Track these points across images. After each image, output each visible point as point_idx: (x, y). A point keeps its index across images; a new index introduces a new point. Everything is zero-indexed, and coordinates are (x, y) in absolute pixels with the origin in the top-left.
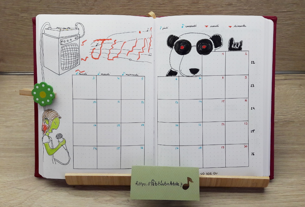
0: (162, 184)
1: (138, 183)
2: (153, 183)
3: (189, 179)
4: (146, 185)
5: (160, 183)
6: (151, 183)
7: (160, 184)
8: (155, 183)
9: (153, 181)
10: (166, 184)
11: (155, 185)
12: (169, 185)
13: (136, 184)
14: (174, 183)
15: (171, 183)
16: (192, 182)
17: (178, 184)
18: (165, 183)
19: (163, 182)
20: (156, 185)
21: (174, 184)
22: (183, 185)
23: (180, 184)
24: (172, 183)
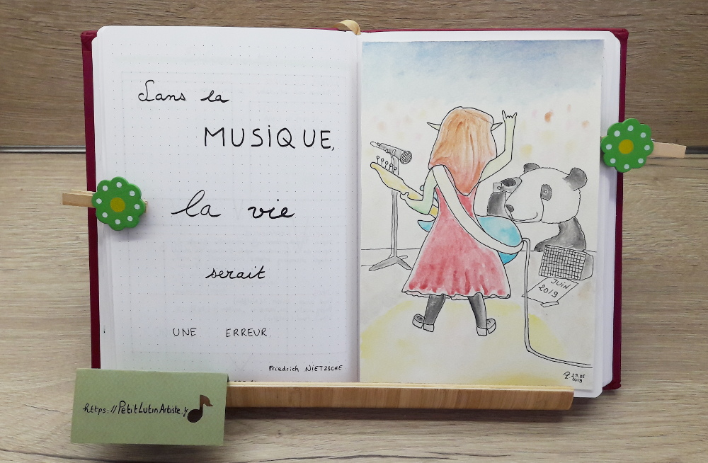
0: (142, 410)
1: (89, 409)
2: (123, 409)
3: (204, 400)
4: (107, 412)
5: (138, 407)
6: (118, 408)
7: (137, 411)
8: (126, 407)
9: (123, 404)
10: (151, 411)
11: (126, 411)
12: (159, 411)
13: (86, 409)
14: (168, 409)
15: (162, 409)
16: (209, 405)
17: (177, 410)
18: (149, 409)
19: (145, 406)
20: (130, 411)
21: (169, 411)
22: (189, 411)
23: (182, 411)
24: (166, 407)
